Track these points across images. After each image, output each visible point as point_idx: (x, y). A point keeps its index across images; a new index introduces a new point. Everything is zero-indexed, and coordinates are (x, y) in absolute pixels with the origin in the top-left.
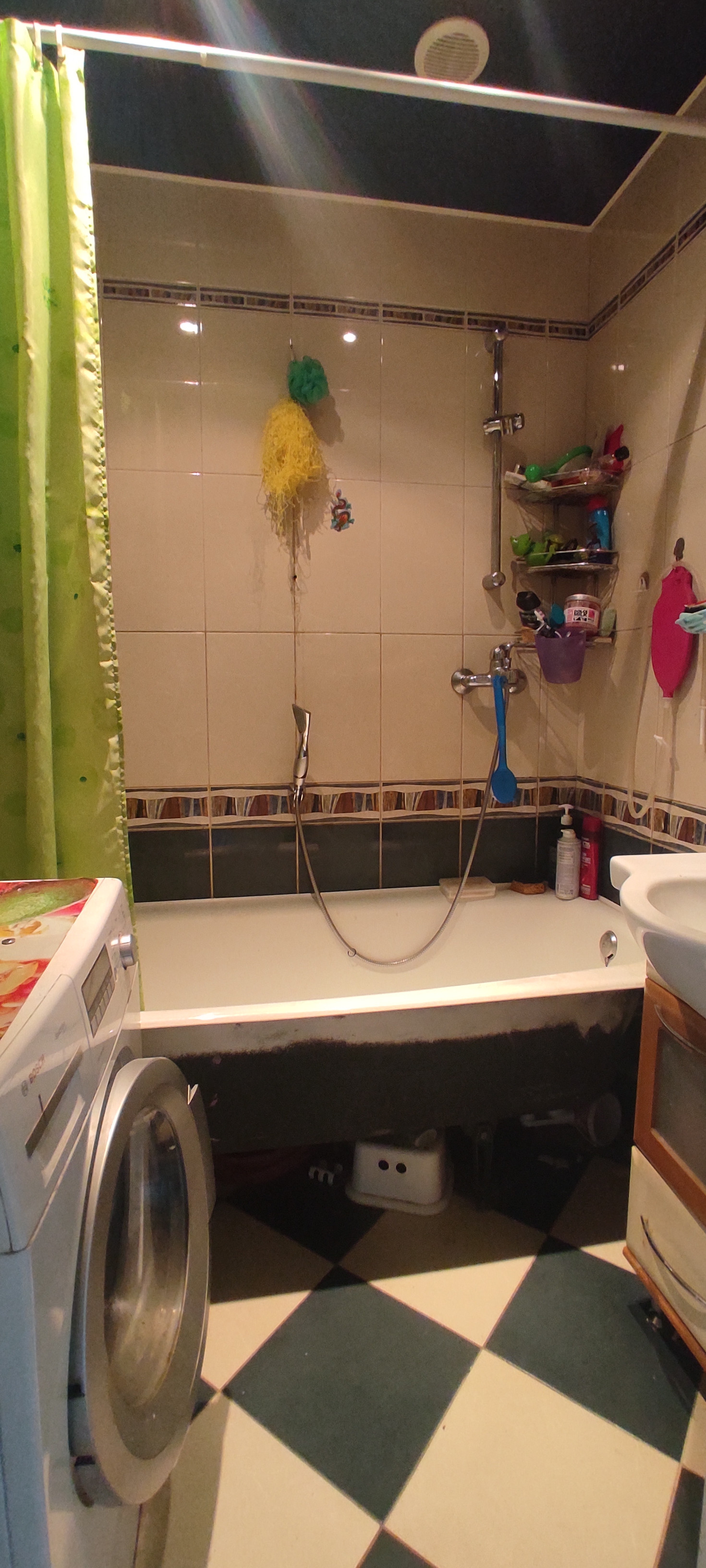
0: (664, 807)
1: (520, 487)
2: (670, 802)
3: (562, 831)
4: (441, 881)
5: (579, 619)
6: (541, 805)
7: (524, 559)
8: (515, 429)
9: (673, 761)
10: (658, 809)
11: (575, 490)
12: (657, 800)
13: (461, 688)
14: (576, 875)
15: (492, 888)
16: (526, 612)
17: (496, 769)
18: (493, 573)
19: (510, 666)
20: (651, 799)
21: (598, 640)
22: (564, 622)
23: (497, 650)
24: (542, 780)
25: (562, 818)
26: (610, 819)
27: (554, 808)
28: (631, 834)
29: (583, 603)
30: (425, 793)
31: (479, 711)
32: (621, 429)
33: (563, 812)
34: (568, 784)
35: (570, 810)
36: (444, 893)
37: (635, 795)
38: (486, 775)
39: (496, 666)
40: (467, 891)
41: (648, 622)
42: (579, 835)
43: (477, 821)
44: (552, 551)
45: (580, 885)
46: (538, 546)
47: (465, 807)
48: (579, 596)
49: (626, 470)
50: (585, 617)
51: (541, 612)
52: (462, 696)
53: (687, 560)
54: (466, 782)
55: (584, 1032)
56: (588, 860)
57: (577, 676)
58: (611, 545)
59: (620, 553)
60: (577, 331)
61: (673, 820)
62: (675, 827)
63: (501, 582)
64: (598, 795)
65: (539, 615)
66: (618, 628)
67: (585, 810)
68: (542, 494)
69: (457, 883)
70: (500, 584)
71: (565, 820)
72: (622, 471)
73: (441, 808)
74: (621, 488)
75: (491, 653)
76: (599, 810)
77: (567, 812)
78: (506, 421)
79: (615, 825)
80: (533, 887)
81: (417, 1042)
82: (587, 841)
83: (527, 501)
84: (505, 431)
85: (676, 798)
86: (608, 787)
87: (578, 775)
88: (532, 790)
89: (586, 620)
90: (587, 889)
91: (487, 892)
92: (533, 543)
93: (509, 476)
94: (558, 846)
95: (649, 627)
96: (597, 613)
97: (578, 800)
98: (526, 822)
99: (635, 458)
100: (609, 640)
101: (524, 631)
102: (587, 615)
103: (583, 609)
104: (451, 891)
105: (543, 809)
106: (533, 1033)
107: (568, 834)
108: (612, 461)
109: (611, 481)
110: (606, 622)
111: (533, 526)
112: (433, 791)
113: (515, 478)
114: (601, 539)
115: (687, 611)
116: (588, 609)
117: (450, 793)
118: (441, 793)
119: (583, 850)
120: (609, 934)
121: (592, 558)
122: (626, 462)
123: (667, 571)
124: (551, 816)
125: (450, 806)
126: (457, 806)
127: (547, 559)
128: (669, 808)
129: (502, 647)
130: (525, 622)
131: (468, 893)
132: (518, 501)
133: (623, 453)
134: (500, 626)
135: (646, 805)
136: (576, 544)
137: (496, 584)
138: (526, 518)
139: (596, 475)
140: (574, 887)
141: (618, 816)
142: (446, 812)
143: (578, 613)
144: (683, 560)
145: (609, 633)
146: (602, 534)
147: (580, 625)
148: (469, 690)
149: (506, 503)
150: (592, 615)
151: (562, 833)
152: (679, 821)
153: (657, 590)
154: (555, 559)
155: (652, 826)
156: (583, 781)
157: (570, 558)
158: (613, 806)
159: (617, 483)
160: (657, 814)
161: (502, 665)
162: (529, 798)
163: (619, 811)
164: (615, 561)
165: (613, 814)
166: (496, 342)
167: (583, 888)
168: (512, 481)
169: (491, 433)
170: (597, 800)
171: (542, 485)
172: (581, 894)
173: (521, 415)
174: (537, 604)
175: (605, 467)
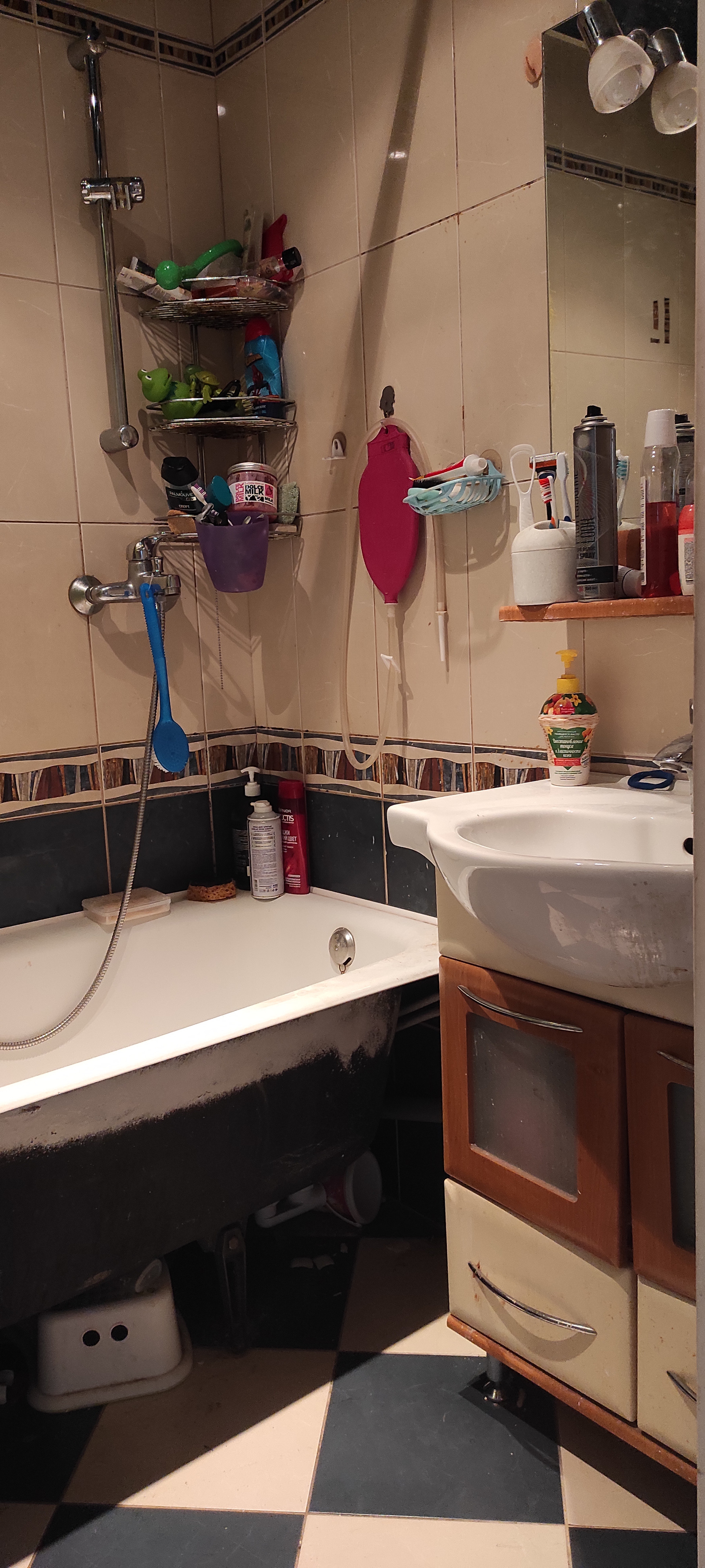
0: (396, 750)
1: (141, 294)
2: (404, 743)
3: (252, 804)
4: (84, 903)
5: (253, 498)
6: (212, 773)
7: (159, 407)
8: (133, 201)
9: (402, 687)
10: (387, 754)
11: (229, 306)
12: (387, 743)
13: (84, 606)
14: (279, 862)
15: (166, 900)
16: (176, 488)
17: (156, 724)
18: (118, 427)
19: (162, 570)
20: (380, 742)
21: (279, 528)
22: (232, 505)
23: (139, 545)
24: (212, 736)
25: (246, 787)
26: (316, 779)
27: (231, 775)
28: (350, 794)
29: (254, 475)
30: (47, 771)
31: (117, 641)
32: (282, 221)
33: (246, 778)
34: (247, 739)
35: (255, 774)
36: (96, 919)
37: (354, 740)
38: (141, 733)
39: (138, 569)
40: (136, 909)
41: (352, 499)
42: (276, 808)
43: (137, 804)
44: (206, 398)
45: (285, 875)
46: (181, 387)
47: (108, 786)
48: (248, 465)
49: (297, 282)
50: (261, 496)
51: (200, 488)
52: (87, 617)
53: (401, 416)
54: (105, 749)
55: (346, 1059)
56: (292, 839)
57: (258, 582)
58: (283, 392)
59: (298, 403)
60: (200, 58)
61: (412, 765)
62: (414, 775)
63: (132, 441)
64: (293, 748)
65: (198, 493)
66: (303, 512)
67: (275, 773)
68: (178, 306)
69: (117, 901)
70: (132, 445)
71: (251, 789)
72: (290, 284)
73: (73, 792)
74: (291, 308)
75: (128, 550)
76: (298, 769)
77: (252, 777)
78: (120, 187)
79: (324, 786)
80: (221, 890)
81: (142, 1122)
82: (289, 814)
83: (153, 318)
84: (118, 202)
85: (411, 736)
86: (308, 735)
87: (259, 724)
88: (199, 751)
89: (262, 499)
90: (295, 880)
91: (157, 908)
92: (173, 384)
93: (125, 276)
94: (251, 826)
95: (354, 508)
96: (274, 490)
97: (263, 759)
98: (197, 798)
99: (309, 266)
100: (294, 529)
101: (172, 516)
102: (264, 492)
103: (257, 484)
104: (109, 915)
105: (216, 778)
106: (288, 1074)
107: (262, 807)
108: (277, 268)
109: (278, 296)
110: (287, 505)
111: (164, 356)
112: (58, 767)
113: (133, 279)
114: (269, 381)
115: (416, 485)
116: (263, 484)
117: (83, 768)
118: (70, 769)
119: (284, 826)
120: (339, 934)
121: (259, 408)
122: (296, 270)
123: (374, 431)
124: (228, 786)
125: (86, 787)
126: (96, 787)
127: (196, 408)
128: (404, 751)
129: (147, 541)
130: (174, 503)
131: (134, 911)
132: (141, 315)
133: (292, 258)
134: (131, 509)
135: (374, 753)
136: (237, 387)
137: (125, 444)
138: (154, 342)
139: (258, 286)
140: (278, 880)
141: (328, 772)
142: (80, 797)
143: (252, 489)
144: (392, 417)
145: (292, 519)
146: (272, 375)
147: (256, 506)
148: (97, 608)
149: (126, 318)
150: (269, 492)
151: (253, 807)
152: (419, 765)
153: (361, 460)
154: (207, 409)
155: (381, 777)
156: (267, 733)
157: (228, 408)
158: (318, 761)
159: (285, 299)
160: (386, 762)
161: (149, 568)
162: (195, 765)
163: (331, 765)
164: (290, 415)
165: (321, 771)
166: (89, 56)
167: (288, 880)
168: (128, 282)
169: (94, 203)
170: (293, 756)
171: (177, 293)
172: (288, 889)
173: (140, 181)
174: (192, 476)
175: (268, 275)
